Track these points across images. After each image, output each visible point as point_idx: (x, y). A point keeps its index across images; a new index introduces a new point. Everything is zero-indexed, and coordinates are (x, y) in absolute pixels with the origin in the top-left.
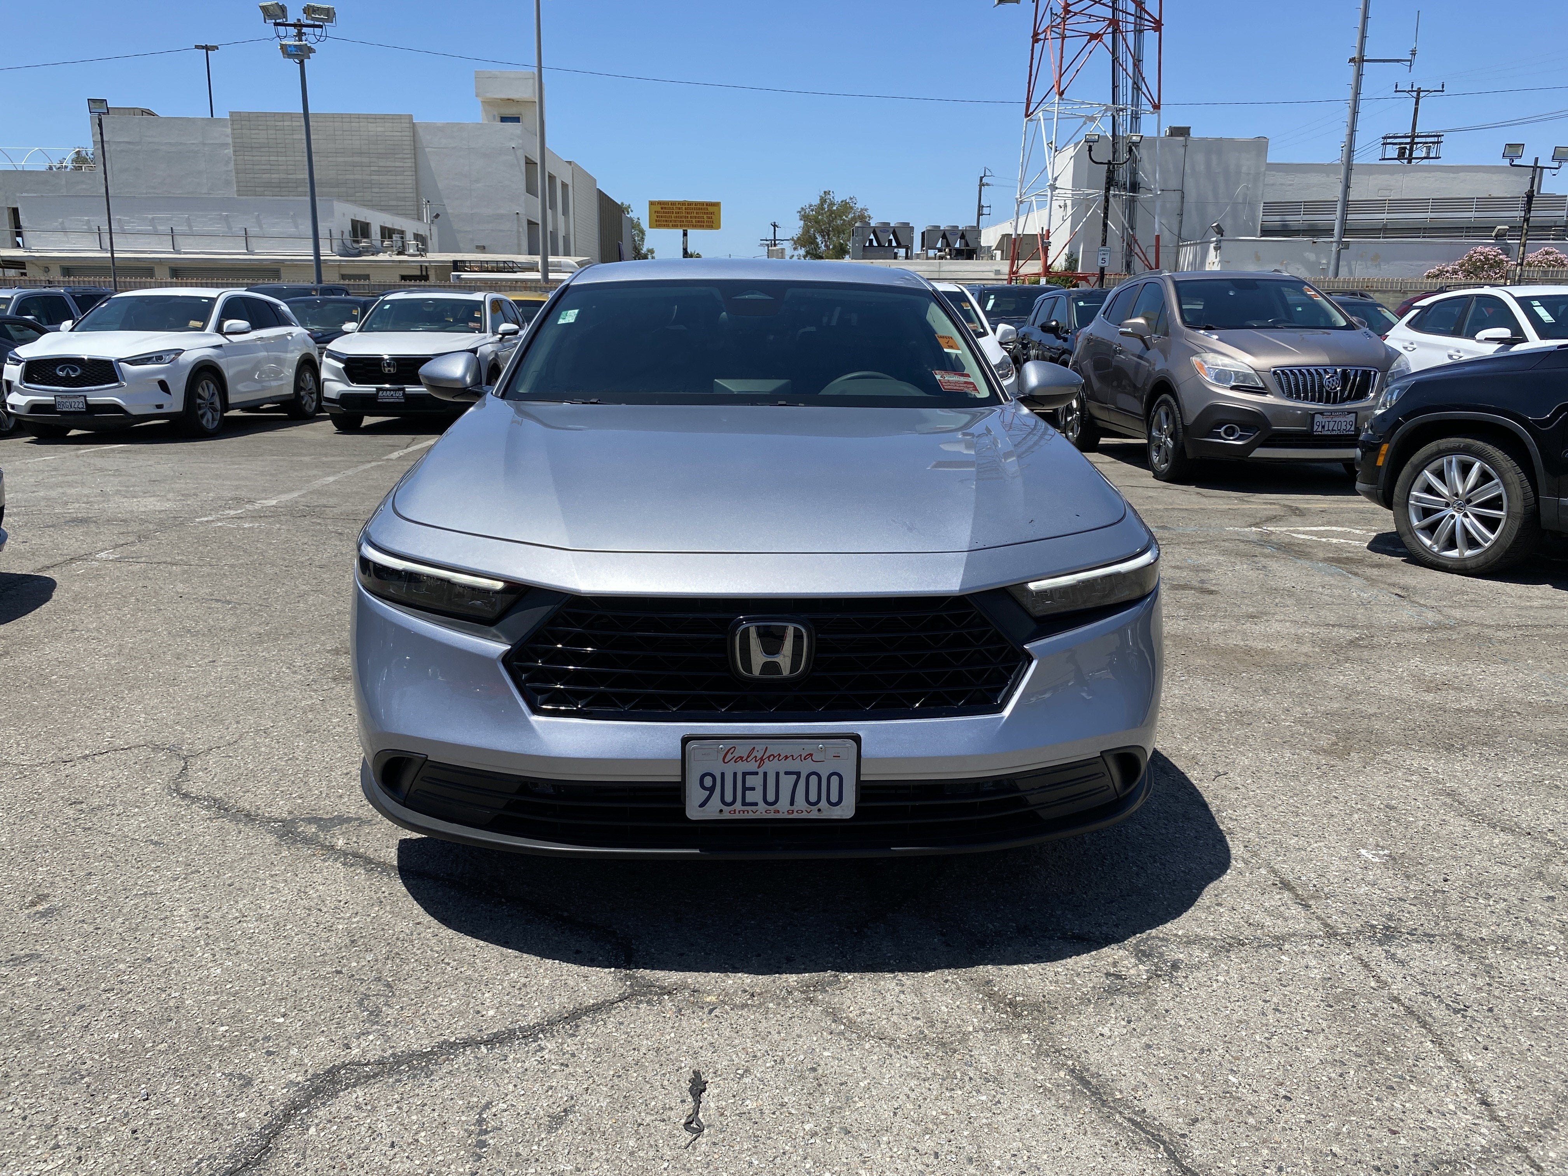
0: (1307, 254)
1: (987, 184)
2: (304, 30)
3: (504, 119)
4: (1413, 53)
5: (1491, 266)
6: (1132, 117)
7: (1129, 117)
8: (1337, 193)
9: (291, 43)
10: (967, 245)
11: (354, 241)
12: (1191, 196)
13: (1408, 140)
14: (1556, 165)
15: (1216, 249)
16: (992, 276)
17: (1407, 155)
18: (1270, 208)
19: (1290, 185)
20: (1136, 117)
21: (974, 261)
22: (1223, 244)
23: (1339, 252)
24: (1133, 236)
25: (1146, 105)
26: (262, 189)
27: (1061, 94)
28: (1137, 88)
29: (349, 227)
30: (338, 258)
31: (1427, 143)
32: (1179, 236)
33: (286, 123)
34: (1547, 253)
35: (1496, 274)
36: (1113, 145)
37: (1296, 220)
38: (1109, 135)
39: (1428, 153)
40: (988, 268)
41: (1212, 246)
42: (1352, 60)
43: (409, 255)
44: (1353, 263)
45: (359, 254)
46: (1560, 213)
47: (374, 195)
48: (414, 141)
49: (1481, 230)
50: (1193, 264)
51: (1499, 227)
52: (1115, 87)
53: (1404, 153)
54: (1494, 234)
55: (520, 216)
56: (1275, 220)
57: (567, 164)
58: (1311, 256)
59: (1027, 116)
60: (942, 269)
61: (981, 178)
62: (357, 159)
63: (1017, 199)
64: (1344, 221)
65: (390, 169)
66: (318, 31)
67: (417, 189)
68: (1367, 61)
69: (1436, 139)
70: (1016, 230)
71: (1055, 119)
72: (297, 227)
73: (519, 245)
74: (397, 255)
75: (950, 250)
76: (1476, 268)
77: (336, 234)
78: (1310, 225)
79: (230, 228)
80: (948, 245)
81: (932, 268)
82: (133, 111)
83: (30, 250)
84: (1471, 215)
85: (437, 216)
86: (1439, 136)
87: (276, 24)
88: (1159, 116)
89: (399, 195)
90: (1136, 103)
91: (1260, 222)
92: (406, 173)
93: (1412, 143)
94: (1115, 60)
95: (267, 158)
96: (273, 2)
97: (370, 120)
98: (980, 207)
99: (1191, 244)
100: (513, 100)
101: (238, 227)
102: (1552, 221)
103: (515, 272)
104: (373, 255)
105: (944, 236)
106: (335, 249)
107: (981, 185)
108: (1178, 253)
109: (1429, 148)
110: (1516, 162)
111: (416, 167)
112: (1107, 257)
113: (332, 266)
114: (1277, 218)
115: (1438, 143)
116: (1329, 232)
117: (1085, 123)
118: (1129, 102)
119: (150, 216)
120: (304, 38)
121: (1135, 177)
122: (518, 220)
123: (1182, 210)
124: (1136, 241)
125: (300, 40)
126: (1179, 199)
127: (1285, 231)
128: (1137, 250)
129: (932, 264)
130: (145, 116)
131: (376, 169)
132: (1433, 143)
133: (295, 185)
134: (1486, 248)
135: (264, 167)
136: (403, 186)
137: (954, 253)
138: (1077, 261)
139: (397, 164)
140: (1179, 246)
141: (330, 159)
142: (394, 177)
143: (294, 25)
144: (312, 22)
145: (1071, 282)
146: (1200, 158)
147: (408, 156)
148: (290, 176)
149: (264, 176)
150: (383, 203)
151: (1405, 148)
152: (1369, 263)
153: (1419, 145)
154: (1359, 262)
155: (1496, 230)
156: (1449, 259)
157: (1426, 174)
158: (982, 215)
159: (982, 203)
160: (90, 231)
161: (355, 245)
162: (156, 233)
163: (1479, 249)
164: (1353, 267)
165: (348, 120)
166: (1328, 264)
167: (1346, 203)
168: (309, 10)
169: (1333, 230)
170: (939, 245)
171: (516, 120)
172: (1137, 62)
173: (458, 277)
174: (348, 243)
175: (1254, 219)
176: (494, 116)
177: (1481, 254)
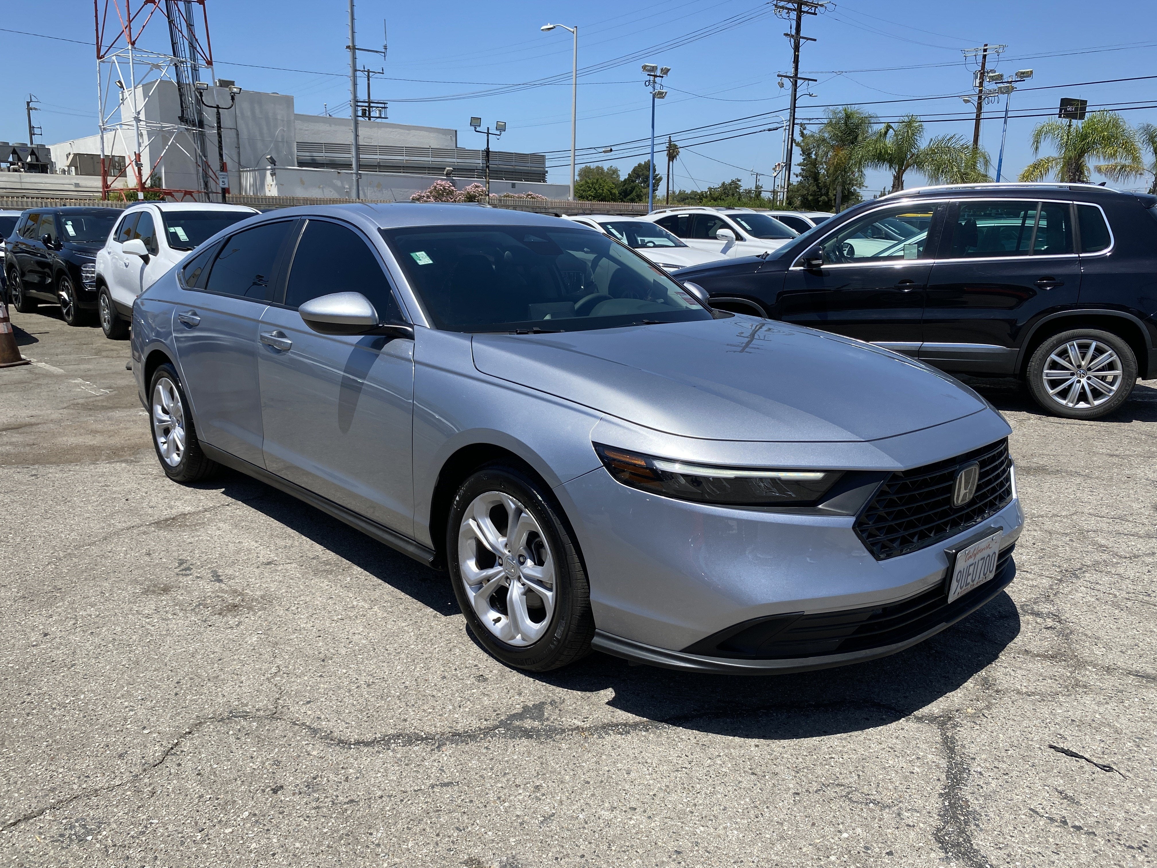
0: (335, 181)
1: (35, 109)
4: (385, 48)
5: (448, 194)
6: (192, 69)
7: (189, 69)
8: (350, 139)
10: (37, 159)
12: (244, 135)
13: (367, 104)
14: (498, 133)
15: (272, 175)
16: (73, 188)
17: (367, 115)
18: (302, 146)
19: (306, 130)
20: (195, 69)
21: (49, 175)
22: (277, 171)
23: (358, 181)
24: (206, 162)
25: (202, 62)
27: (133, 44)
28: (192, 47)
31: (378, 107)
32: (239, 163)
34: (477, 187)
35: (451, 199)
36: (179, 90)
37: (321, 156)
38: (174, 81)
39: (380, 114)
40: (67, 181)
41: (268, 173)
42: (348, 47)
44: (365, 188)
46: (478, 161)
49: (438, 169)
50: (254, 185)
51: (448, 168)
52: (174, 44)
53: (365, 113)
54: (445, 173)
56: (306, 155)
58: (339, 183)
59: (99, 57)
60: (23, 181)
61: (28, 103)
63: (100, 126)
64: (358, 159)
68: (358, 49)
69: (383, 105)
70: (103, 151)
71: (131, 64)
75: (23, 164)
76: (439, 194)
78: (330, 160)
80: (20, 159)
81: (13, 180)
84: (428, 160)
86: (385, 103)
88: (213, 70)
90: (193, 58)
91: (296, 156)
93: (369, 107)
94: (171, 22)
98: (31, 128)
99: (250, 171)
102: (474, 166)
105: (14, 152)
107: (29, 109)
108: (240, 177)
109: (380, 111)
110: (478, 129)
112: (226, 180)
114: (308, 154)
115: (385, 108)
116: (348, 166)
117: (151, 69)
118: (188, 56)
121: (201, 117)
123: (238, 144)
124: (209, 166)
126: (235, 136)
127: (314, 163)
128: (211, 173)
129: (13, 176)
132: (382, 108)
134: (442, 182)
137: (27, 166)
138: (160, 179)
140: (240, 171)
145: (159, 196)
146: (246, 106)
151: (365, 110)
152: (375, 189)
153: (374, 109)
154: (369, 188)
155: (446, 170)
156: (423, 188)
157: (391, 130)
158: (34, 134)
159: (33, 124)
163: (439, 182)
164: (366, 191)
166: (350, 188)
167: (358, 147)
169: (351, 165)
170: (11, 159)
172: (190, 26)
175: (292, 154)
177: (441, 185)
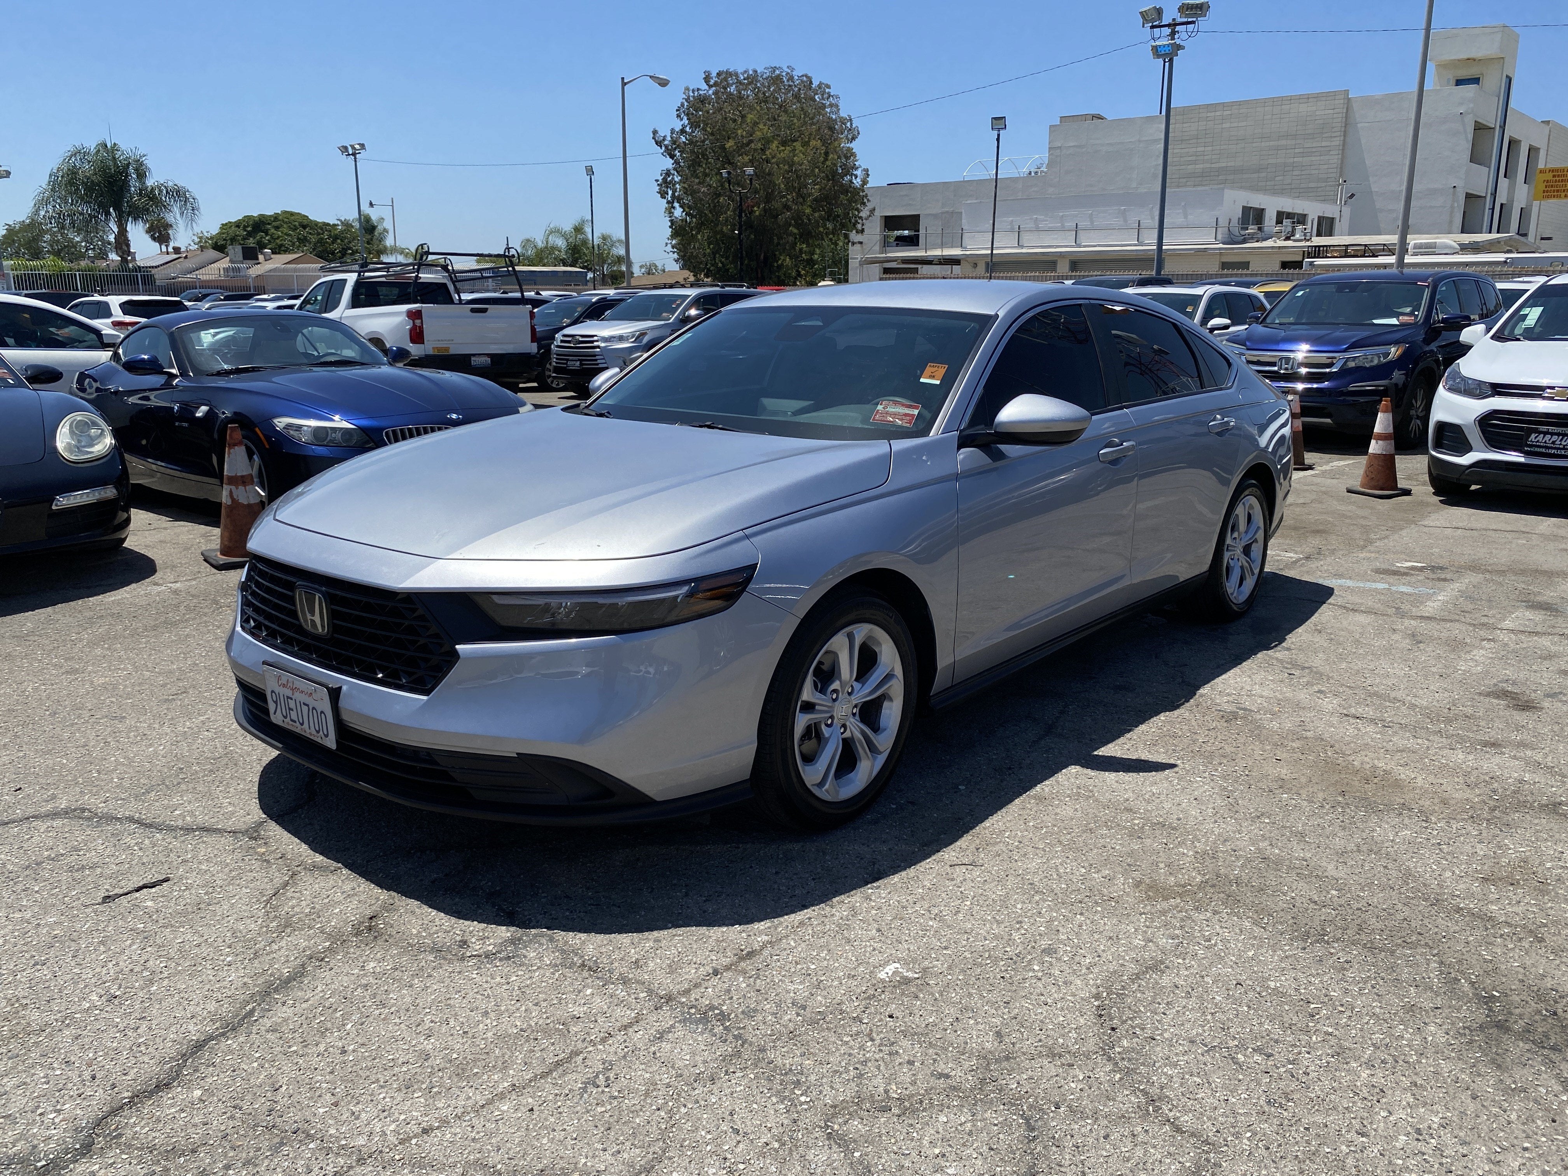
2: (1178, 28)
3: (1459, 82)
9: (1165, 43)
11: (1243, 229)
26: (1184, 180)
29: (1239, 213)
30: (1221, 246)
33: (1218, 113)
43: (1295, 241)
45: (1244, 241)
47: (1294, 177)
48: (1346, 117)
55: (1458, 189)
57: (1543, 125)
62: (1283, 142)
65: (1314, 150)
66: (1191, 27)
67: (1341, 168)
72: (1186, 217)
73: (1451, 222)
74: (1285, 240)
77: (1223, 222)
79: (1125, 221)
82: (1085, 117)
83: (965, 249)
85: (1352, 196)
87: (1152, 27)
89: (1321, 176)
92: (1331, 153)
95: (1194, 150)
96: (1151, 7)
97: (1301, 101)
100: (1474, 60)
101: (1133, 220)
103: (1377, 256)
104: (1257, 241)
106: (1219, 237)
111: (1344, 145)
113: (1213, 254)
119: (1061, 214)
120: (1176, 36)
122: (1454, 194)
125: (1173, 39)
130: (1095, 121)
131: (1301, 150)
133: (1217, 174)
135: (1190, 158)
136: (1326, 167)
139: (1324, 144)
141: (1254, 145)
142: (1318, 158)
143: (1168, 25)
144: (1186, 20)
147: (1338, 134)
148: (1213, 166)
149: (1189, 167)
150: (1302, 186)
160: (1012, 231)
161: (1243, 232)
162: (1063, 229)
165: (1280, 103)
168: (1185, 9)
171: (1476, 81)
173: (1311, 263)
174: (1236, 231)
176: (1449, 80)
